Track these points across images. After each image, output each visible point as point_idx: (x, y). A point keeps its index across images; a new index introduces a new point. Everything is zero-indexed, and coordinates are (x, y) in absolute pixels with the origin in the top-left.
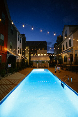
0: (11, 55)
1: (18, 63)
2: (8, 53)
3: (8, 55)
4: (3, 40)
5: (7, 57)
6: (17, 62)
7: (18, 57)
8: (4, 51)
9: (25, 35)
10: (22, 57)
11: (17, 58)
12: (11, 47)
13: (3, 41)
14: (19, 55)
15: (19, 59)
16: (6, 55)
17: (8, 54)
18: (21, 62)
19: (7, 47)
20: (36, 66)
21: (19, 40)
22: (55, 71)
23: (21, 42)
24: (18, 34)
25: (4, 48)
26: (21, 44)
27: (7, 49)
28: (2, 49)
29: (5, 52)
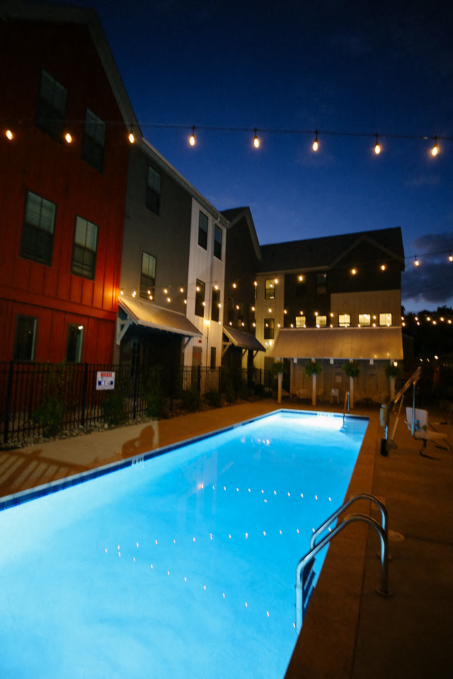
3: (122, 326)
4: (90, 251)
7: (190, 337)
8: (97, 304)
9: (248, 208)
10: (224, 335)
11: (187, 339)
12: (147, 284)
13: (94, 255)
14: (206, 323)
15: (203, 345)
16: (114, 322)
17: (123, 322)
18: (218, 363)
19: (117, 284)
21: (203, 243)
23: (217, 253)
24: (196, 208)
25: (99, 291)
26: (221, 264)
28: (88, 294)
29: (107, 307)
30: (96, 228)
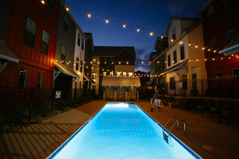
0: (62, 73)
1: (75, 89)
2: (57, 69)
3: (56, 74)
4: (46, 44)
5: (55, 78)
6: (73, 87)
7: (76, 78)
8: (48, 65)
9: (91, 33)
10: (84, 77)
11: (74, 79)
12: (63, 58)
13: (48, 45)
14: (79, 73)
15: (77, 81)
16: (53, 72)
17: (56, 72)
18: (82, 88)
19: (54, 58)
20: (111, 97)
21: (79, 44)
22: (152, 108)
23: (82, 48)
24: (77, 31)
25: (49, 60)
26: (83, 52)
27: (54, 62)
28: (45, 61)
29: (51, 66)
30: (49, 35)
